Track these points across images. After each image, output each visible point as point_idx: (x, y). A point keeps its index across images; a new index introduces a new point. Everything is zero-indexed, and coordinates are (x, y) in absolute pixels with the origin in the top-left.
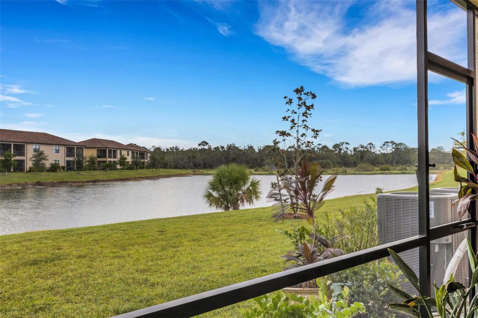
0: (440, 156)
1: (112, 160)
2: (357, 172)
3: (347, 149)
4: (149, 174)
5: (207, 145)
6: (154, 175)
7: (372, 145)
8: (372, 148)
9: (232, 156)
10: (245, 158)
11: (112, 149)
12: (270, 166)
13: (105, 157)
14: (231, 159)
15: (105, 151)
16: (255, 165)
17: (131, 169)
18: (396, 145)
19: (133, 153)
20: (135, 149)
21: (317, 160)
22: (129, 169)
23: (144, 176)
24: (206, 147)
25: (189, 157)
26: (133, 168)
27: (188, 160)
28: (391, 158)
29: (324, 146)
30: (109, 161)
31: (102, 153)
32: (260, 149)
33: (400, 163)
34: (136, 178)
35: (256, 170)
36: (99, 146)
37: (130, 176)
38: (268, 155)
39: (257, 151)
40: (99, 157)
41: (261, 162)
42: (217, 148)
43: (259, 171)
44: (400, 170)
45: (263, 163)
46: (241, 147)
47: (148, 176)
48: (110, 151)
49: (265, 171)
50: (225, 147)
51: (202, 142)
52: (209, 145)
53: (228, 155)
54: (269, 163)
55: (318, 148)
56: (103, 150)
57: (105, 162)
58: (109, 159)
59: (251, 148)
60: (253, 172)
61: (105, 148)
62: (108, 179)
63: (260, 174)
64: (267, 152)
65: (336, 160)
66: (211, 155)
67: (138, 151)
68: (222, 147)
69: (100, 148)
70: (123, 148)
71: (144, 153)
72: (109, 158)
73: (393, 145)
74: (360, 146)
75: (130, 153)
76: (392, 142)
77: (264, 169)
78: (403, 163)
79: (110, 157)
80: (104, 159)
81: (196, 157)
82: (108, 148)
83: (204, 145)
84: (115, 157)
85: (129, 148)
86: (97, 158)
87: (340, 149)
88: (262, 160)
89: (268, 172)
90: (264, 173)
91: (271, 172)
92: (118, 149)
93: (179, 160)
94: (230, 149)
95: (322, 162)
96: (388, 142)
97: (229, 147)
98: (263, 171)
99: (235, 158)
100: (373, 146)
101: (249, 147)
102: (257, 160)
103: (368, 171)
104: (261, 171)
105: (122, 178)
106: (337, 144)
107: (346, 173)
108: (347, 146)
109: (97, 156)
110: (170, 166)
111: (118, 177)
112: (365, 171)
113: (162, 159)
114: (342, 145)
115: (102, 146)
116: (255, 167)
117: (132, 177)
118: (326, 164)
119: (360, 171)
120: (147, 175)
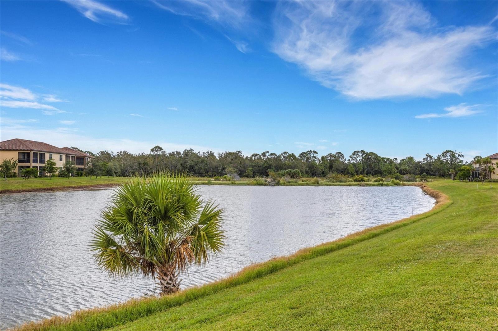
0: (411, 167)
1: (38, 165)
2: (330, 183)
3: (315, 157)
4: (84, 183)
5: (161, 150)
6: (91, 184)
7: (341, 154)
8: (341, 157)
9: (189, 163)
10: (204, 166)
11: (39, 152)
12: (232, 175)
13: (28, 161)
14: (188, 166)
15: (29, 154)
16: (216, 173)
17: (64, 177)
18: (367, 154)
19: (68, 157)
20: (71, 153)
21: (284, 170)
22: (62, 177)
23: (76, 185)
24: (160, 153)
25: (140, 164)
26: (66, 175)
27: (139, 167)
28: (361, 168)
29: (290, 155)
30: (34, 167)
31: (25, 156)
32: (221, 157)
33: (370, 173)
34: (64, 187)
35: (217, 179)
36: (22, 147)
37: (58, 185)
38: (231, 163)
39: (218, 158)
40: (20, 161)
41: (222, 170)
42: (172, 155)
43: (220, 180)
44: (376, 181)
45: (225, 171)
46: (200, 154)
47: (82, 185)
48: (35, 155)
49: (227, 181)
50: (182, 153)
51: (155, 147)
52: (164, 150)
53: (185, 162)
54: (231, 171)
55: (284, 157)
56: (27, 153)
57: (28, 167)
58: (33, 164)
59: (211, 155)
60: (212, 181)
61: (29, 150)
62: (25, 188)
63: (221, 184)
64: (229, 159)
65: (304, 169)
66: (165, 162)
67: (75, 155)
68: (179, 153)
69: (22, 150)
70: (54, 151)
71: (83, 159)
72: (33, 162)
73: (363, 154)
74: (329, 156)
75: (64, 157)
76: (362, 151)
77: (225, 178)
78: (374, 173)
79: (36, 161)
80: (28, 164)
81: (148, 164)
82: (32, 150)
83: (157, 150)
84: (42, 161)
85: (63, 152)
86: (19, 162)
87: (308, 158)
88: (224, 169)
89: (231, 182)
90: (225, 183)
91: (233, 182)
92: (47, 152)
93: (127, 167)
94: (187, 156)
95: (291, 171)
96: (358, 152)
97: (187, 153)
98: (224, 181)
99: (192, 166)
100: (341, 156)
101: (209, 154)
102: (218, 168)
103: (343, 182)
104: (222, 181)
105: (45, 187)
106: (304, 153)
107: (318, 183)
108: (315, 155)
109: (19, 160)
110: (116, 173)
111: (39, 186)
112: (339, 182)
113: (105, 165)
114: (309, 154)
115: (25, 149)
116: (215, 176)
117: (59, 187)
118: (295, 174)
119: (333, 182)
120: (81, 183)
